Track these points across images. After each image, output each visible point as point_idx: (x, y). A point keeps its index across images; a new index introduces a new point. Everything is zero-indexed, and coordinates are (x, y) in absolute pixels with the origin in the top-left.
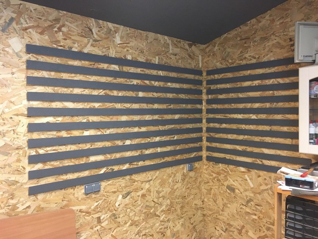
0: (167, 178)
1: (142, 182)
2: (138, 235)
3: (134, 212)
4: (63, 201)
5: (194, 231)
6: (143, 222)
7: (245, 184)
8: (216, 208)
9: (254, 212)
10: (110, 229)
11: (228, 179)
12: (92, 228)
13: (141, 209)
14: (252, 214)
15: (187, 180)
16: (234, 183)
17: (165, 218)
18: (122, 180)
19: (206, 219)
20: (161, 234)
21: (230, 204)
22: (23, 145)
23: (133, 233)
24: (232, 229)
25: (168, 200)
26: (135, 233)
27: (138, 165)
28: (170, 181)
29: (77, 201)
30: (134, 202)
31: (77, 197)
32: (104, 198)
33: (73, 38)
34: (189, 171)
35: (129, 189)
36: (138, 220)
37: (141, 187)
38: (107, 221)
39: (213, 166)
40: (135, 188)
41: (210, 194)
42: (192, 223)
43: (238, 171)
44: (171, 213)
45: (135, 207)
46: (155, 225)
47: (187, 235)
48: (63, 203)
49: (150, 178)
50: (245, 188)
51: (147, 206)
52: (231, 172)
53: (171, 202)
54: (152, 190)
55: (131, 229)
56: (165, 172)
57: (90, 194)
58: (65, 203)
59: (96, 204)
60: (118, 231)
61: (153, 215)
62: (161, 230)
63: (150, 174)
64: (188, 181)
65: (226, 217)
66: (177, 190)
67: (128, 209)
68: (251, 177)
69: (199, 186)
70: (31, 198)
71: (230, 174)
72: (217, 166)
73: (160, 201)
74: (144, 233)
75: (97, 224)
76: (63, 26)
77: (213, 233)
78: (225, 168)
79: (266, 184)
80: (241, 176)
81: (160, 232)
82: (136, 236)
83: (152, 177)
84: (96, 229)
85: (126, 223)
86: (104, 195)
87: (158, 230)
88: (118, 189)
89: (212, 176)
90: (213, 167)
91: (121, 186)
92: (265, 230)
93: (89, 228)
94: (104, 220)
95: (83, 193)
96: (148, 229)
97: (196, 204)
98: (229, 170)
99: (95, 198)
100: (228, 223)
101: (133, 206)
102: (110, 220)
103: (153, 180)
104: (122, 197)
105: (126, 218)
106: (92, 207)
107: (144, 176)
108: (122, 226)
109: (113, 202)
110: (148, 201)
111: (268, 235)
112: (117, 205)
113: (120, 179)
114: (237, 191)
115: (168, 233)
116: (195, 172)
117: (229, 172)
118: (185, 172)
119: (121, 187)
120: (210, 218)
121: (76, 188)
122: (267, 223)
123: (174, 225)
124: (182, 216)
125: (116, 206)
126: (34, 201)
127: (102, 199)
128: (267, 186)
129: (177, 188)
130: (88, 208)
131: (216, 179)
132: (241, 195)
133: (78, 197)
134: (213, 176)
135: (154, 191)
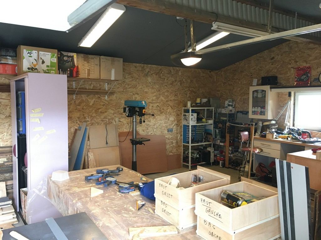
12: (170, 145)
33: (165, 75)
57: (169, 132)
76: (163, 71)
88: (179, 132)
106: (170, 137)
127: (173, 135)
133: (166, 133)
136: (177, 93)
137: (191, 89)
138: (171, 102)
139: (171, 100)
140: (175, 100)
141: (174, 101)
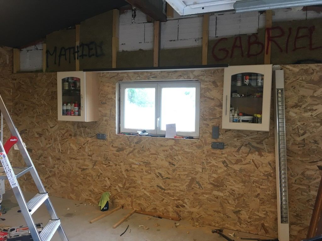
14: (42, 164)
50: (38, 148)
68: (41, 140)
80: (36, 140)
111: (50, 175)
114: (33, 151)
122: (50, 168)
128: (50, 145)
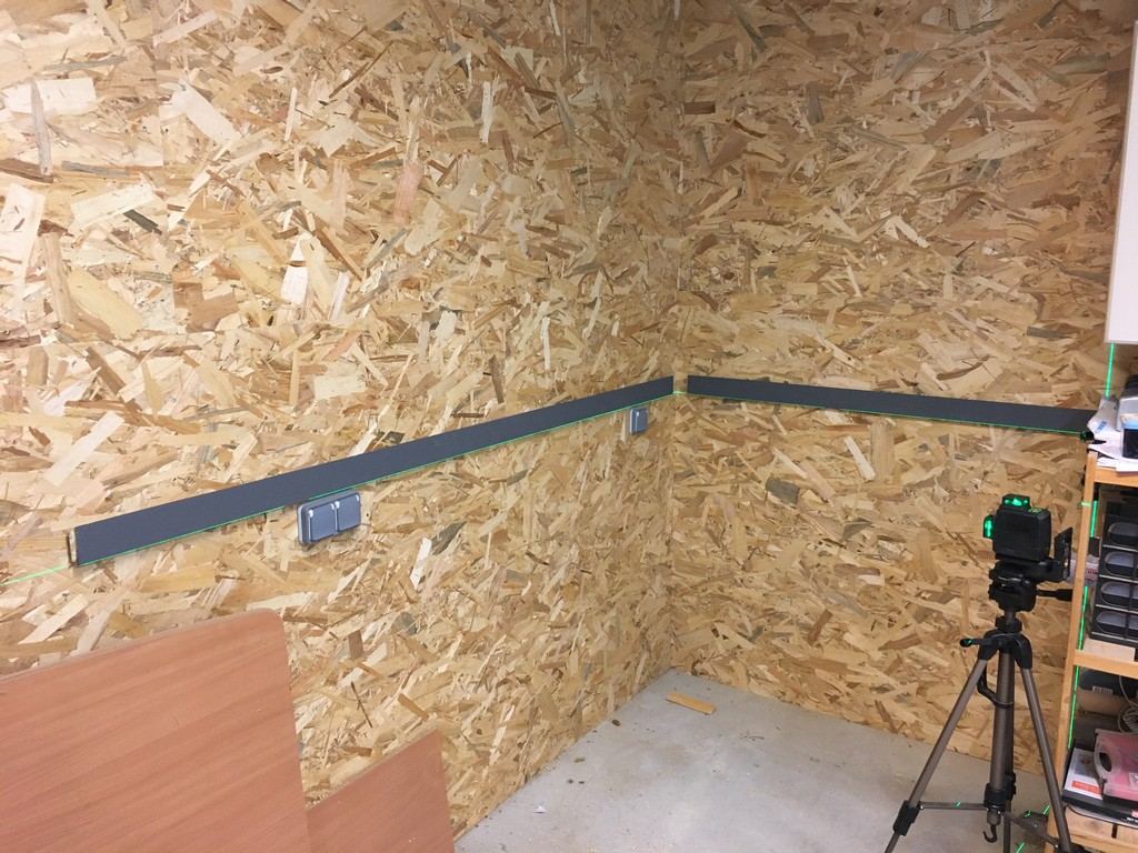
0: (571, 463)
1: (496, 485)
2: (484, 686)
3: (472, 603)
4: (218, 578)
5: (643, 646)
6: (498, 637)
7: (843, 468)
8: (720, 561)
9: (872, 561)
10: (393, 676)
11: (773, 457)
12: (332, 682)
13: (492, 587)
14: (865, 571)
15: (627, 468)
16: (797, 470)
17: (563, 614)
18: (431, 480)
19: (676, 604)
20: (553, 673)
21: (778, 545)
22: (28, 327)
23: (469, 679)
24: (781, 627)
25: (574, 546)
26: (476, 680)
27: (482, 416)
28: (579, 474)
29: (273, 574)
30: (469, 563)
31: (271, 561)
32: (371, 555)
34: (634, 434)
35: (453, 515)
36: (484, 630)
37: (492, 503)
38: (384, 645)
39: (715, 412)
40: (471, 508)
41: (699, 516)
42: (637, 620)
43: (816, 424)
44: (581, 596)
45: (475, 581)
46: (536, 643)
47: (623, 665)
48: (220, 591)
49: (520, 468)
50: (841, 484)
51: (511, 575)
52: (789, 429)
53: (582, 555)
54: (526, 514)
55: (463, 667)
56: (565, 441)
57: (320, 545)
58: (228, 586)
59: (345, 581)
60: (421, 678)
61: (529, 608)
62: (550, 659)
63: (521, 452)
64: (629, 473)
65: (757, 588)
66: (600, 508)
67: (451, 591)
68: (867, 443)
69: (660, 488)
70: (86, 579)
71: (782, 439)
72: (732, 413)
73: (549, 553)
74: (501, 675)
75: (350, 664)
77: (705, 647)
78: (761, 418)
79: (927, 466)
80: (828, 442)
81: (549, 666)
82: (480, 689)
83: (525, 461)
84: (345, 682)
85: (445, 647)
86: (370, 546)
87: (543, 660)
88: (417, 518)
89: (709, 448)
90: (711, 416)
91: (428, 503)
92: (911, 621)
93: (322, 683)
94: (373, 644)
95: (297, 540)
96: (514, 658)
97: (649, 555)
98: (782, 423)
99: (338, 556)
100: (767, 610)
101: (469, 577)
102: (395, 640)
103: (531, 474)
104: (433, 547)
105: (446, 628)
106: (332, 597)
107: (502, 462)
108: (435, 658)
109: (402, 567)
110: (513, 556)
111: (921, 635)
112: (415, 579)
113: (424, 476)
114: (809, 496)
115: (573, 666)
116: (649, 437)
117: (777, 429)
118: (623, 438)
119: (426, 509)
120: (692, 600)
121: (268, 520)
122: (919, 595)
123: (589, 635)
124: (613, 600)
125: (411, 585)
126: (102, 591)
127: (365, 560)
128: (928, 471)
129: (601, 498)
130: (315, 601)
131: (723, 460)
132: (824, 508)
133: (277, 560)
134: (712, 449)
135: (531, 518)
136: (379, 69)
137: (508, 54)
138: (318, 175)
139: (316, 158)
140: (368, 163)
141: (354, 169)
